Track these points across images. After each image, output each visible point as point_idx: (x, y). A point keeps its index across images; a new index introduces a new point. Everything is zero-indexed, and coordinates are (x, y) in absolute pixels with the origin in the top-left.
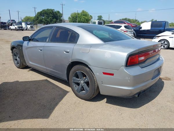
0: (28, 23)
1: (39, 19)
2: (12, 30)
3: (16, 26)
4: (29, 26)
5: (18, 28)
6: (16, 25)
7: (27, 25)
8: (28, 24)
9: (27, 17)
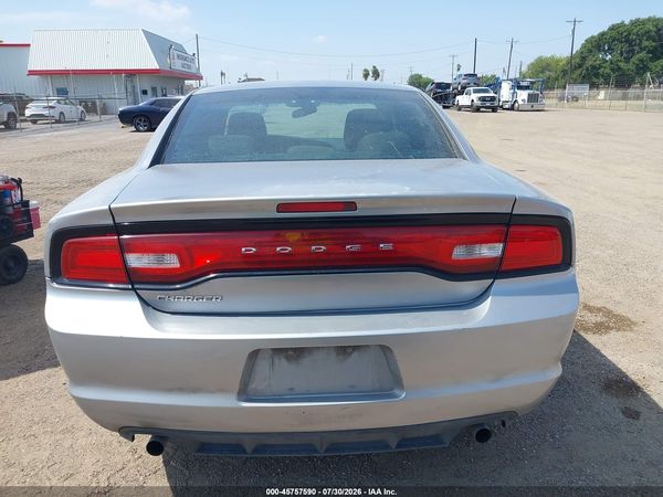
0: (522, 84)
1: (589, 63)
2: (460, 108)
3: (475, 96)
4: (523, 95)
5: (478, 103)
6: (475, 91)
7: (519, 92)
8: (520, 88)
9: (540, 60)
